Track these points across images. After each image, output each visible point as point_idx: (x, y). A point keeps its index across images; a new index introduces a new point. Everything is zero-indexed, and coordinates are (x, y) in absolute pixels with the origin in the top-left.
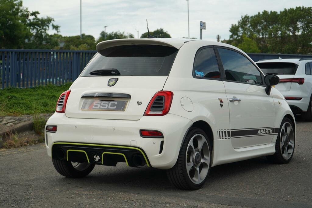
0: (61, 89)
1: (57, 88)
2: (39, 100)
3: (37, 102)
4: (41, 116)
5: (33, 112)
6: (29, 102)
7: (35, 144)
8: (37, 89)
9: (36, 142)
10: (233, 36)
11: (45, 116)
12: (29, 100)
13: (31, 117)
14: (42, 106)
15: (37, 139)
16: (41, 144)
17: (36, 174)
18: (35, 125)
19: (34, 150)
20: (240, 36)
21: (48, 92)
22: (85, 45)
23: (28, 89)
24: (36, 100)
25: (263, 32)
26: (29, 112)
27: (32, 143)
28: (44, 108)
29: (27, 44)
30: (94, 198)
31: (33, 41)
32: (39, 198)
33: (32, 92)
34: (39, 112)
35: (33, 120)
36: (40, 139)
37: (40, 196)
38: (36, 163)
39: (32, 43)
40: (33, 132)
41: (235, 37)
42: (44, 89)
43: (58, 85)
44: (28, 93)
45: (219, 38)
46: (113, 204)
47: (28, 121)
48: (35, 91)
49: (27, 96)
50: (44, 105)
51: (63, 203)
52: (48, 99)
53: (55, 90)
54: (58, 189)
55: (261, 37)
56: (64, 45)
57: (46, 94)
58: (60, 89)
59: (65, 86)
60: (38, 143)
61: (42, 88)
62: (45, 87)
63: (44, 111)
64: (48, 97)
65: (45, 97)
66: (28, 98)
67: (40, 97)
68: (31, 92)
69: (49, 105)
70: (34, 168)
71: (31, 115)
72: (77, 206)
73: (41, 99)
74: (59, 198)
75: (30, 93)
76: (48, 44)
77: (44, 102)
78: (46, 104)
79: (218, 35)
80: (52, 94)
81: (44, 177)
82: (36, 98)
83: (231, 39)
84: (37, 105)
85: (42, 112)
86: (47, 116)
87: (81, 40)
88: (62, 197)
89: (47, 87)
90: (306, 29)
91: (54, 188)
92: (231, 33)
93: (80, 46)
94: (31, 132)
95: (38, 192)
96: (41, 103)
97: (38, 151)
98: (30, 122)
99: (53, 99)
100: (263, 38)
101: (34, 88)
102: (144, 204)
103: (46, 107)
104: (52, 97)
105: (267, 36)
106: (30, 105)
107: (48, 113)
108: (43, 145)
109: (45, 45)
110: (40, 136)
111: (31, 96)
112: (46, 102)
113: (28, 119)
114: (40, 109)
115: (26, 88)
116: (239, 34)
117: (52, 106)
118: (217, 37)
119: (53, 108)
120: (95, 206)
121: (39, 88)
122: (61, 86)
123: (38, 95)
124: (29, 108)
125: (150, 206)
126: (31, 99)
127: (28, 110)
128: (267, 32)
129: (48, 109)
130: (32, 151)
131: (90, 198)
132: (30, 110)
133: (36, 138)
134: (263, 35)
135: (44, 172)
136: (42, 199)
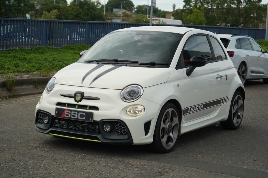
0: (32, 52)
1: (28, 51)
2: (12, 62)
3: (10, 63)
4: (13, 76)
5: (6, 71)
6: (4, 62)
7: (6, 99)
8: (11, 51)
9: (7, 97)
10: (187, 5)
11: (16, 75)
12: (3, 61)
13: (4, 76)
14: (14, 67)
15: (9, 95)
16: (11, 99)
17: (3, 127)
18: (7, 84)
19: (4, 105)
20: (192, 6)
21: (20, 54)
22: (56, 11)
23: (3, 51)
24: (9, 61)
25: (212, 4)
26: (3, 72)
27: (4, 98)
28: (16, 68)
29: (7, 5)
30: (46, 150)
31: (13, 3)
32: (2, 149)
33: (7, 54)
34: (11, 72)
35: (5, 79)
36: (11, 95)
37: (4, 147)
38: (5, 117)
39: (12, 5)
40: (5, 89)
41: (188, 7)
42: (17, 52)
43: (29, 48)
44: (3, 55)
45: (175, 6)
46: (60, 156)
47: (1, 80)
48: (10, 53)
49: (2, 58)
50: (15, 66)
51: (21, 154)
52: (19, 61)
53: (26, 52)
54: (19, 142)
55: (210, 7)
56: (40, 8)
57: (19, 56)
58: (30, 51)
59: (35, 50)
60: (9, 98)
61: (15, 50)
62: (18, 50)
63: (16, 71)
64: (20, 59)
65: (17, 59)
66: (3, 60)
67: (13, 59)
68: (5, 53)
69: (20, 66)
70: (3, 122)
71: (4, 74)
72: (32, 157)
73: (13, 60)
74: (18, 150)
75: (4, 55)
76: (25, 7)
77: (16, 64)
78: (18, 65)
79: (174, 4)
80: (24, 57)
81: (10, 131)
82: (9, 59)
83: (184, 8)
84: (10, 66)
85: (14, 72)
86: (17, 76)
87: (55, 3)
88: (21, 149)
89: (20, 50)
90: (249, 3)
91: (16, 140)
92: (185, 3)
93: (51, 12)
94: (4, 89)
95: (2, 143)
96: (14, 64)
97: (8, 105)
98: (3, 80)
99: (24, 61)
100: (211, 9)
101: (8, 50)
102: (84, 157)
103: (18, 67)
104: (23, 59)
105: (215, 7)
106: (4, 66)
107: (18, 73)
108: (12, 100)
109: (23, 7)
110: (11, 92)
111: (5, 58)
112: (17, 63)
113: (1, 78)
114: (12, 70)
115: (2, 50)
116: (191, 5)
117: (22, 67)
118: (173, 5)
119: (24, 69)
120: (46, 158)
121: (12, 50)
122: (32, 49)
123: (11, 57)
124: (3, 68)
125: (89, 159)
126: (5, 60)
127: (2, 70)
128: (216, 4)
129: (19, 70)
130: (3, 105)
131: (43, 150)
132: (4, 69)
133: (7, 94)
134: (212, 6)
135: (10, 125)
136: (5, 149)
